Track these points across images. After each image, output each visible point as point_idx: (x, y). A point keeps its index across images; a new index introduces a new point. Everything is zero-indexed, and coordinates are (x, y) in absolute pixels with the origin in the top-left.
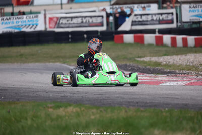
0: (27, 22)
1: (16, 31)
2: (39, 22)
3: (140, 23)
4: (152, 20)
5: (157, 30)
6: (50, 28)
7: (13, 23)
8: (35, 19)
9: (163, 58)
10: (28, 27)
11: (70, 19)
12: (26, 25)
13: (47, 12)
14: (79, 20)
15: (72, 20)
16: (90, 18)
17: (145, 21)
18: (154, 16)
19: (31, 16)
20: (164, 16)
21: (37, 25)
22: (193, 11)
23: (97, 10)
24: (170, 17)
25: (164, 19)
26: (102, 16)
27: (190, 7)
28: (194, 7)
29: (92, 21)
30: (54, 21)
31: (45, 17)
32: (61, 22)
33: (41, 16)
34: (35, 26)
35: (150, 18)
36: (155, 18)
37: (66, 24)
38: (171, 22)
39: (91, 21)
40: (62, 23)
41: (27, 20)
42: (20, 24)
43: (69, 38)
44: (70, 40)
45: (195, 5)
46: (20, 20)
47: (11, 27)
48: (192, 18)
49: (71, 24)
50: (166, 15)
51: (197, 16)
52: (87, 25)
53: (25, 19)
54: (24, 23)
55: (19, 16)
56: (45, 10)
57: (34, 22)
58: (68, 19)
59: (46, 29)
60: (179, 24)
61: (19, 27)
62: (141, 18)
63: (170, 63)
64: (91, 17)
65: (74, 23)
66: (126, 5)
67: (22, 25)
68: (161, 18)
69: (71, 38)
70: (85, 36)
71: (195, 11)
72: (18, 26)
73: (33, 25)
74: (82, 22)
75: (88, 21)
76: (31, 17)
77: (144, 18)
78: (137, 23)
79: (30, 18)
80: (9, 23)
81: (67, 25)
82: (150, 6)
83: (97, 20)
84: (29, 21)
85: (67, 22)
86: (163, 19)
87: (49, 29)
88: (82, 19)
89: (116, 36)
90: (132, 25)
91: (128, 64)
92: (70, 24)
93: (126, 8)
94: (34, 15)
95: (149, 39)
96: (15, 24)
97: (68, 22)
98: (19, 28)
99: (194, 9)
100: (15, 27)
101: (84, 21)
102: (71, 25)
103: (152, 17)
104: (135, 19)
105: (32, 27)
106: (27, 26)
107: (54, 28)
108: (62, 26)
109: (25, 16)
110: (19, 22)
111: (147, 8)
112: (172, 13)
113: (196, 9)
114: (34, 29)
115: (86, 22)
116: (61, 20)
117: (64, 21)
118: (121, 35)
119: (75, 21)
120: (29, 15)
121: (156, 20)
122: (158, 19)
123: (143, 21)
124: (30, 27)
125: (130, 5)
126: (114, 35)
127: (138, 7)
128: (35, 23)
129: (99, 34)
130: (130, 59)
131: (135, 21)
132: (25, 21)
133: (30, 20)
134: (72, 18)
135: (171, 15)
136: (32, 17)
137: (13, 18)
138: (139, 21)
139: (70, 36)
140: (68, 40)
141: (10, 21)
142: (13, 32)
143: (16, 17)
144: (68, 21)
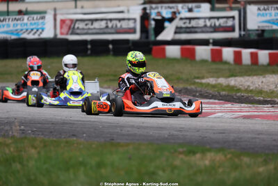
0: (29, 24)
1: (14, 37)
2: (45, 26)
3: (188, 30)
4: (205, 26)
5: (211, 41)
6: (62, 34)
7: (9, 26)
8: (41, 21)
9: (236, 80)
10: (30, 32)
11: (90, 23)
12: (27, 30)
13: (58, 12)
14: (103, 24)
15: (92, 24)
16: (117, 22)
17: (195, 28)
18: (207, 21)
19: (35, 16)
20: (222, 21)
21: (43, 30)
22: (263, 15)
23: (126, 11)
24: (230, 23)
25: (222, 25)
26: (135, 20)
27: (259, 9)
28: (265, 9)
29: (121, 26)
30: (67, 25)
31: (55, 19)
32: (77, 26)
33: (49, 18)
34: (40, 31)
35: (201, 23)
36: (208, 23)
37: (83, 29)
38: (232, 29)
39: (119, 25)
40: (78, 28)
41: (29, 22)
42: (19, 27)
43: (87, 49)
44: (89, 52)
45: (266, 7)
46: (19, 22)
47: (6, 32)
48: (261, 25)
49: (92, 29)
50: (225, 20)
51: (268, 22)
52: (113, 31)
53: (26, 21)
54: (25, 27)
55: (17, 17)
56: (55, 10)
57: (38, 25)
58: (86, 22)
59: (56, 35)
60: (243, 33)
61: (17, 32)
62: (190, 23)
63: (251, 88)
64: (120, 20)
65: (95, 29)
66: (167, 5)
67: (22, 30)
68: (217, 24)
69: (91, 49)
70: (111, 46)
71: (266, 14)
72: (17, 30)
73: (37, 30)
74: (107, 27)
75: (114, 26)
76: (35, 18)
77: (194, 23)
78: (183, 30)
79: (33, 19)
80: (3, 26)
81: (85, 31)
82: (199, 7)
83: (128, 25)
84: (31, 24)
85: (85, 27)
86: (220, 25)
87: (59, 36)
88: (107, 23)
89: (155, 48)
90: (176, 33)
91: (189, 87)
92: (89, 29)
93: (166, 8)
94: (39, 16)
95: (203, 52)
96: (11, 28)
97: (87, 27)
98: (17, 34)
99: (264, 12)
100: (12, 32)
101: (110, 25)
102: (90, 31)
103: (205, 22)
104: (181, 24)
105: (36, 33)
106: (29, 30)
107: (67, 34)
108: (78, 31)
109: (26, 17)
110: (17, 25)
111: (195, 10)
112: (233, 18)
113: (267, 12)
114: (39, 35)
115: (112, 27)
116: (77, 23)
117: (81, 25)
118: (162, 47)
119: (96, 25)
120: (33, 16)
121: (211, 26)
122: (213, 25)
123: (193, 27)
124: (33, 32)
125: (171, 5)
126: (151, 46)
127: (182, 8)
128: (40, 27)
129: (130, 44)
130: (187, 80)
131: (181, 28)
132: (26, 24)
133: (33, 22)
134: (92, 21)
135: (231, 19)
136: (37, 19)
137: (9, 19)
138: (187, 28)
139: (89, 47)
140: (87, 51)
141: (4, 23)
142: (9, 39)
143: (14, 17)
144: (86, 25)
